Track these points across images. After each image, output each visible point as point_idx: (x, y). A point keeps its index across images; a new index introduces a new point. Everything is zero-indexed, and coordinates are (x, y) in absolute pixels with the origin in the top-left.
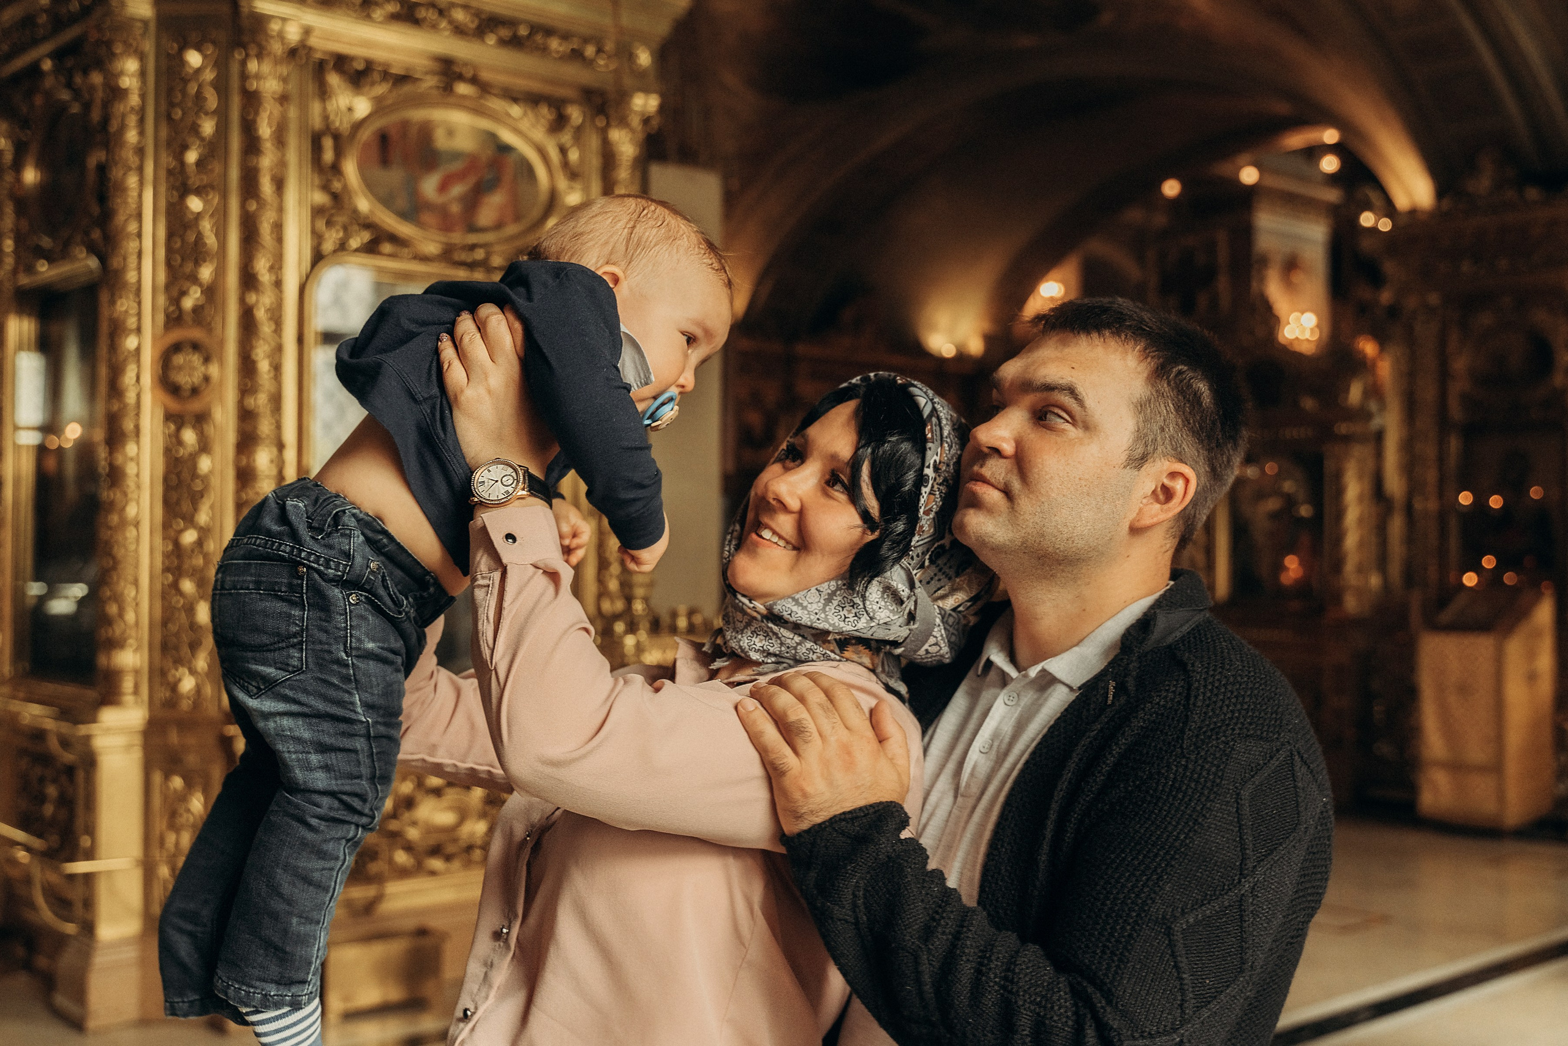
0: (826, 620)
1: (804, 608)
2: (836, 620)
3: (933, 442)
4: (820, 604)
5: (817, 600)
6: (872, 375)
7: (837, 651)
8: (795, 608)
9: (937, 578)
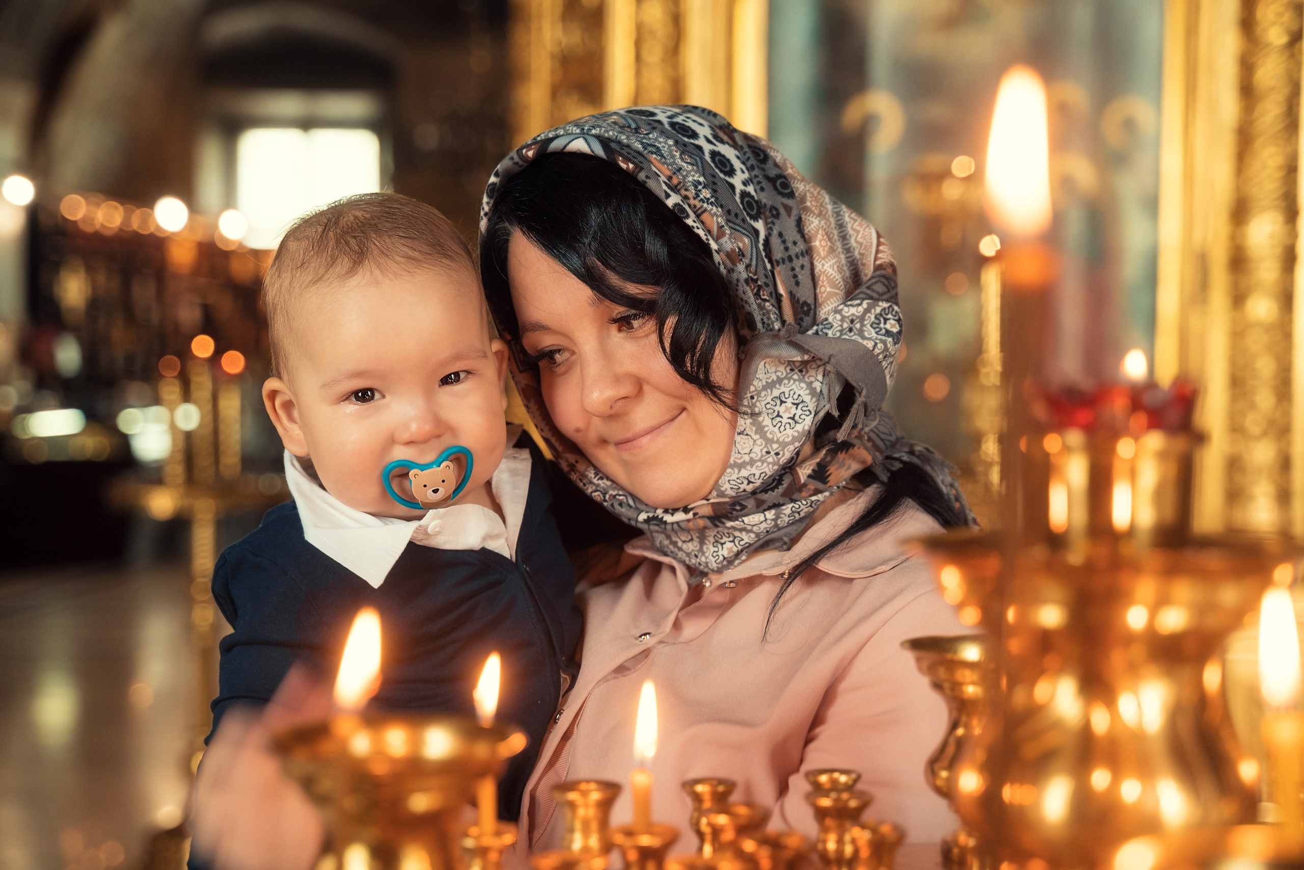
0: (784, 445)
1: (752, 462)
2: (789, 432)
3: (642, 169)
4: (759, 442)
5: (751, 442)
6: (493, 179)
7: (820, 486)
8: (745, 473)
9: (798, 269)
